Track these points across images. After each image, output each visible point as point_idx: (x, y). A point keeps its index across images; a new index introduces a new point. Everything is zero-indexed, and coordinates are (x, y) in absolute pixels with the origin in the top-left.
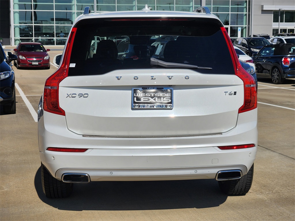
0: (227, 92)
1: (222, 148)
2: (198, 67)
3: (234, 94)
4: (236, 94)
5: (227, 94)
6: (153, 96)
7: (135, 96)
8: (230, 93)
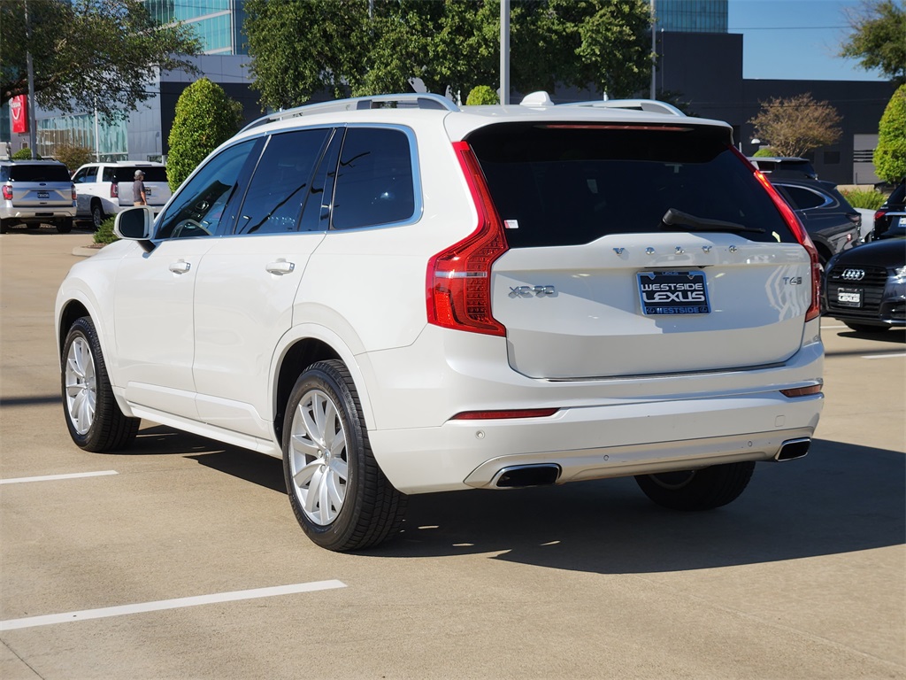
5: (788, 282)
6: (673, 289)
7: (643, 289)
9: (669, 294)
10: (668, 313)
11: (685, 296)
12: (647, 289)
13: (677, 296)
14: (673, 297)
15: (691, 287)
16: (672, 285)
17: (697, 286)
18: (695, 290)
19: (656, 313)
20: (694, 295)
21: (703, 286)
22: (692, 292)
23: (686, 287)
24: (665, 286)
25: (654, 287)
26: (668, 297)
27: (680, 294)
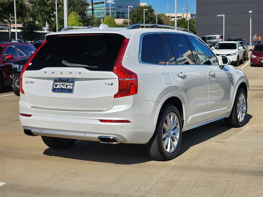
0: (107, 83)
1: (102, 121)
2: (89, 67)
3: (111, 85)
4: (112, 85)
5: (107, 84)
6: (63, 84)
7: (55, 84)
8: (109, 84)
9: (62, 86)
10: (59, 91)
11: (66, 87)
12: (56, 84)
13: (64, 87)
14: (63, 87)
15: (69, 84)
16: (64, 83)
17: (71, 84)
18: (70, 85)
19: (55, 91)
20: (69, 87)
21: (73, 84)
22: (69, 85)
23: (68, 84)
24: (61, 83)
25: (58, 83)
26: (61, 87)
27: (65, 86)
